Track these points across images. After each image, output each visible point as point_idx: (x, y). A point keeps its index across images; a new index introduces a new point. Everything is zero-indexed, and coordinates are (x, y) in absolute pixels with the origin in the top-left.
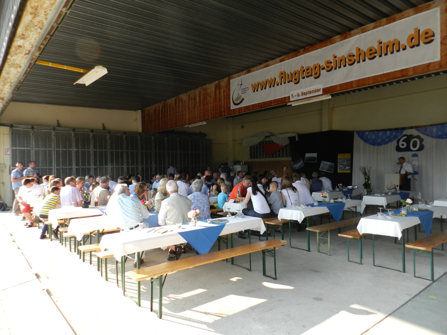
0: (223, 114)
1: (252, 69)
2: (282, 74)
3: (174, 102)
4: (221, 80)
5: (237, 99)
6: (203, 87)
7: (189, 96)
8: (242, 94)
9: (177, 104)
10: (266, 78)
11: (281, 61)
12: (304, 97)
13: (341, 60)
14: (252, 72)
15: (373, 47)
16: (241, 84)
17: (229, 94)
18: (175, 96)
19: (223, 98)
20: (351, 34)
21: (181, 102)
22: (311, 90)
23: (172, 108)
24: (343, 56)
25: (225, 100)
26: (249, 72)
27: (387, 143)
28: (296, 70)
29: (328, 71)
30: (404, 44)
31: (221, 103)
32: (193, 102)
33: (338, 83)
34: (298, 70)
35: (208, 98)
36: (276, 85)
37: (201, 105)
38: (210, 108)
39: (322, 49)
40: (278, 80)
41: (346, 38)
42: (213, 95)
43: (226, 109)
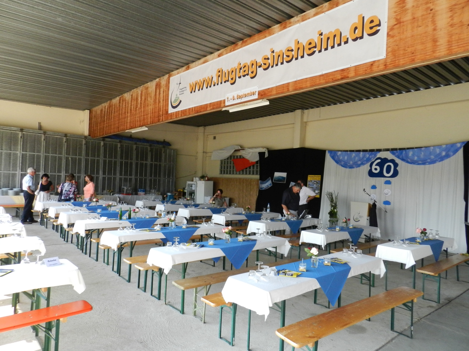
0: (161, 118)
1: (191, 65)
2: (219, 72)
3: (118, 102)
4: (162, 78)
5: (175, 101)
6: (145, 85)
7: (132, 95)
8: (180, 94)
9: (121, 105)
10: (204, 77)
11: (219, 56)
12: (239, 101)
13: (279, 56)
14: (191, 68)
15: (313, 39)
16: (180, 83)
17: (168, 94)
18: (119, 96)
19: (162, 99)
20: (290, 23)
21: (124, 103)
22: (246, 93)
23: (116, 109)
24: (281, 51)
25: (164, 101)
26: (188, 68)
27: (359, 166)
28: (233, 67)
29: (265, 69)
30: (346, 36)
31: (160, 105)
32: (135, 102)
33: (274, 86)
34: (235, 67)
35: (149, 99)
36: (212, 85)
37: (142, 107)
38: (150, 110)
39: (261, 41)
40: (215, 79)
41: (285, 28)
42: (153, 95)
43: (164, 113)
